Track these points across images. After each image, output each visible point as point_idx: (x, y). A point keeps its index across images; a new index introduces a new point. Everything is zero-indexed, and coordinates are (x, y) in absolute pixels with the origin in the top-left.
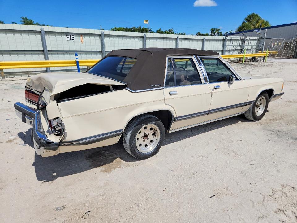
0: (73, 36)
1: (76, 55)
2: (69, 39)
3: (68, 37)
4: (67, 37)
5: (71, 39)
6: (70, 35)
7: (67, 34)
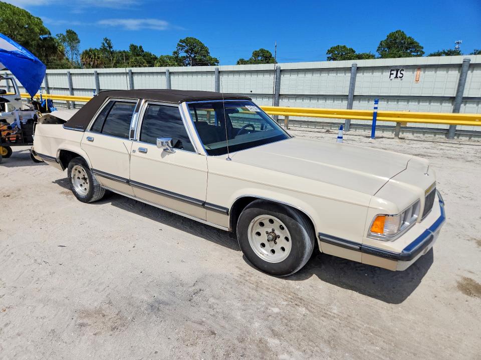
0: (402, 72)
1: (376, 102)
2: (393, 76)
3: (393, 74)
4: (391, 74)
5: (396, 77)
6: (397, 70)
7: (391, 69)
